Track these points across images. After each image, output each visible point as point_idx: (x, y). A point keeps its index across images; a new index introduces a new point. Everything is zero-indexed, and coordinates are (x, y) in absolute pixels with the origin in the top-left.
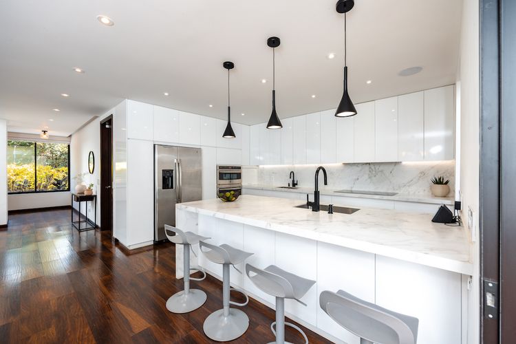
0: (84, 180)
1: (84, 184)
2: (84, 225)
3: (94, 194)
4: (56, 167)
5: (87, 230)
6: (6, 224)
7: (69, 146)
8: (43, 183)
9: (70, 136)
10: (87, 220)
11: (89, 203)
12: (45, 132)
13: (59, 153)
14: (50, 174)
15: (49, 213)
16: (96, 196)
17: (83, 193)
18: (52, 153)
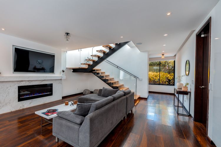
0: (182, 80)
1: (182, 82)
2: (181, 110)
3: (189, 90)
4: (169, 73)
5: (183, 115)
6: (147, 97)
7: (175, 61)
8: (165, 80)
9: (175, 55)
10: (183, 107)
11: (185, 96)
12: (163, 55)
13: (171, 67)
14: (168, 76)
15: (164, 96)
16: (190, 92)
17: (181, 89)
18: (168, 67)
